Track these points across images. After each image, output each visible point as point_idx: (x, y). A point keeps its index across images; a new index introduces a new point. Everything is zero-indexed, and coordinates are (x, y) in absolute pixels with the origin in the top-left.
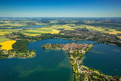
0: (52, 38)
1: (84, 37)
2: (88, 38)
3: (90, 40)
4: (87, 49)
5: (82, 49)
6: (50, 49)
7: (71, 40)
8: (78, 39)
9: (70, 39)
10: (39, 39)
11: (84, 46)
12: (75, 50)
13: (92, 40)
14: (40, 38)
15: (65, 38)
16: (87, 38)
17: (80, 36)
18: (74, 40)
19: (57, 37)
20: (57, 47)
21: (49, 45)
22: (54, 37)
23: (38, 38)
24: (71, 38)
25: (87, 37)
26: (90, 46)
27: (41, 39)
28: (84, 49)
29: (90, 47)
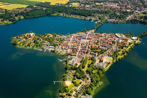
0: (49, 15)
1: (123, 12)
2: (132, 16)
3: (136, 20)
4: (120, 53)
5: (106, 51)
6: (28, 47)
7: (90, 20)
8: (106, 18)
9: (88, 18)
10: (17, 18)
11: (114, 42)
12: (87, 53)
13: (141, 22)
14: (21, 15)
15: (77, 15)
16: (129, 17)
17: (114, 9)
18: (96, 21)
19: (59, 12)
20: (47, 43)
21: (30, 36)
22: (53, 13)
23: (16, 15)
24: (90, 15)
25: (131, 13)
26: (130, 41)
27: (22, 17)
28: (112, 51)
29: (130, 44)
